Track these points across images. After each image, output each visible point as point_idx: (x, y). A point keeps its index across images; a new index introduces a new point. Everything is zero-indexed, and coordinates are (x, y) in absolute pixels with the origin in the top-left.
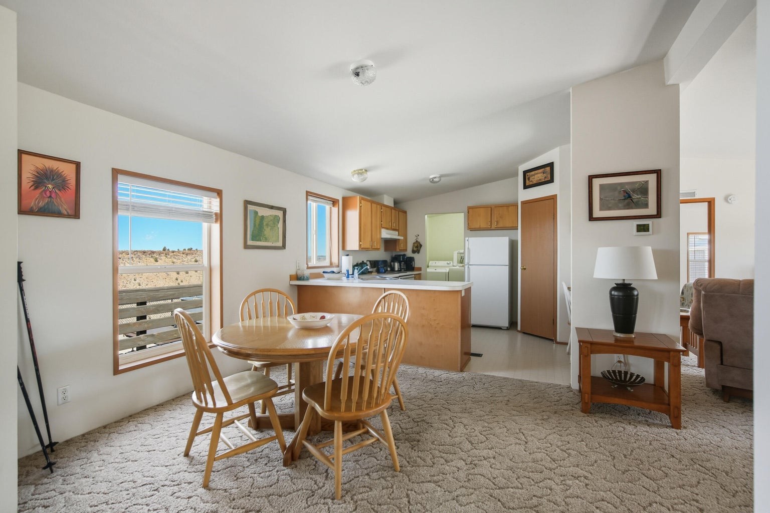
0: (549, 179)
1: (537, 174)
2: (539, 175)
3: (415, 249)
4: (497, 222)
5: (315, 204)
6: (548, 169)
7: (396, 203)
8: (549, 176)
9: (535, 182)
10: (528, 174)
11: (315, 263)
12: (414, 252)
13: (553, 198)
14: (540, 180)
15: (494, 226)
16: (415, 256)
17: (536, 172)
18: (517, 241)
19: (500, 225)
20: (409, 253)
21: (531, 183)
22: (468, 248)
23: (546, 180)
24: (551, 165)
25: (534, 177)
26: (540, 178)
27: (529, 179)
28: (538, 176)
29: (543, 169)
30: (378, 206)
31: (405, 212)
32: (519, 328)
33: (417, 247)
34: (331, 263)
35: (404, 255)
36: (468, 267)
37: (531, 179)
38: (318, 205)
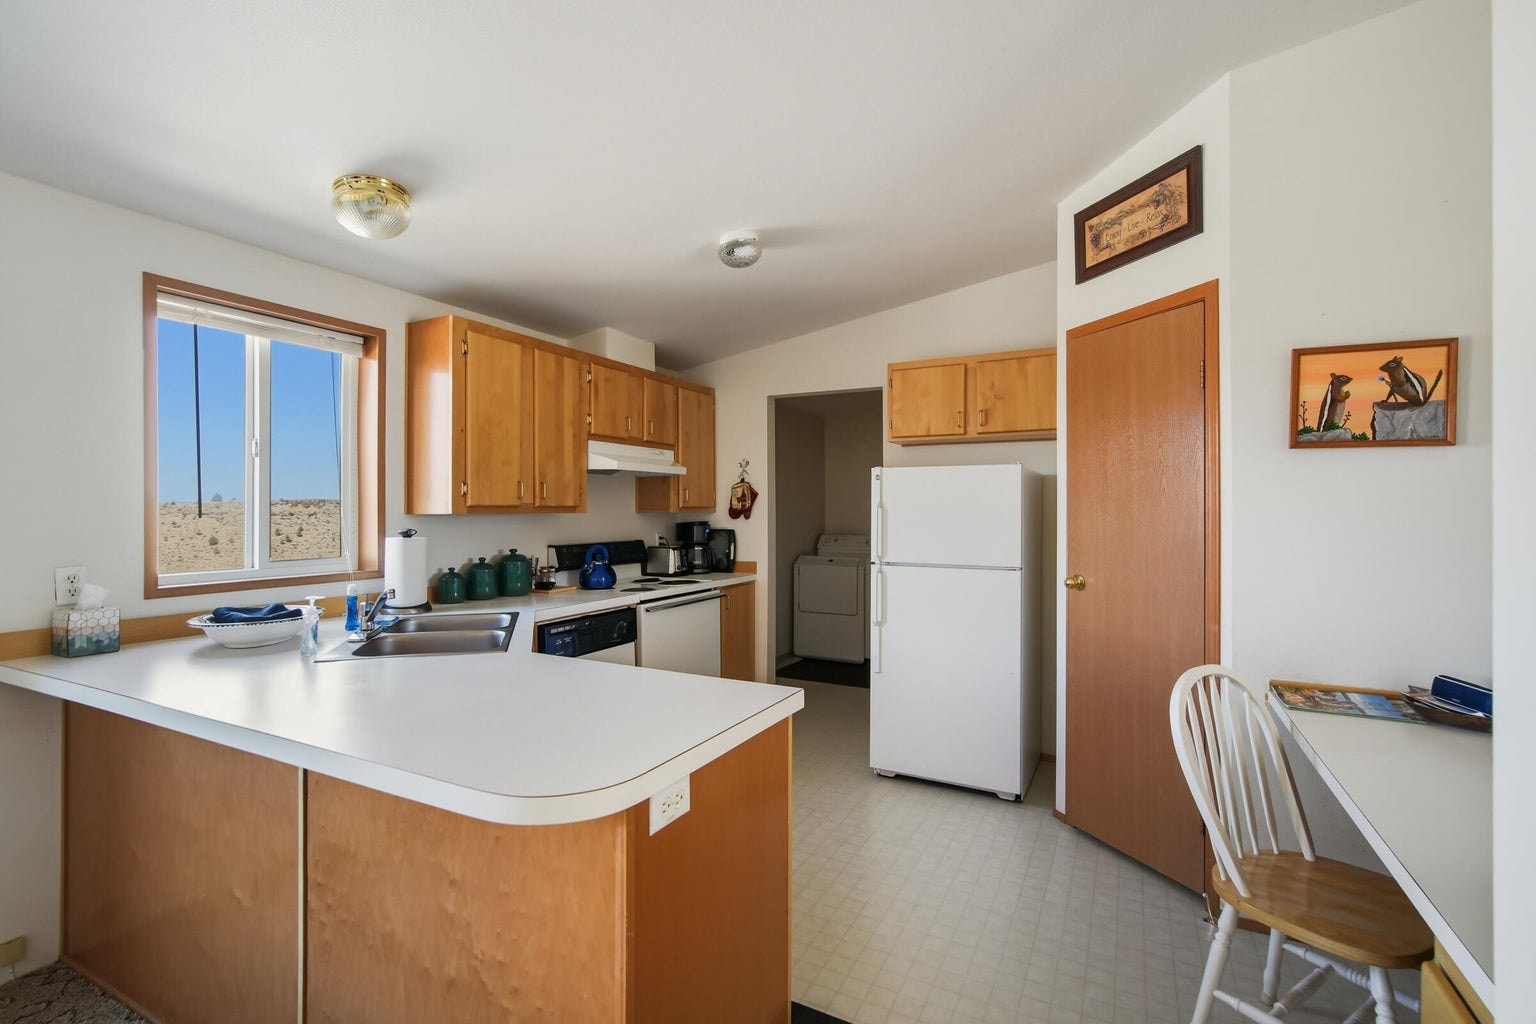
0: (1184, 220)
1: (1132, 212)
2: (1139, 216)
3: (737, 505)
4: (987, 415)
5: (258, 340)
6: (1180, 180)
7: (663, 357)
8: (1183, 211)
9: (1121, 249)
10: (1095, 221)
11: (257, 567)
12: (734, 514)
13: (1202, 301)
14: (1142, 233)
15: (974, 429)
16: (738, 525)
17: (1125, 205)
18: (1054, 478)
19: (997, 424)
20: (720, 519)
21: (1105, 255)
22: (881, 505)
23: (1168, 228)
24: (1191, 162)
25: (1117, 228)
26: (1143, 226)
27: (1096, 240)
28: (1141, 220)
29: (1156, 188)
30: (568, 362)
31: (709, 393)
32: (1061, 805)
33: (742, 499)
34: (361, 565)
35: (705, 524)
36: (881, 572)
37: (1104, 241)
38: (274, 345)
